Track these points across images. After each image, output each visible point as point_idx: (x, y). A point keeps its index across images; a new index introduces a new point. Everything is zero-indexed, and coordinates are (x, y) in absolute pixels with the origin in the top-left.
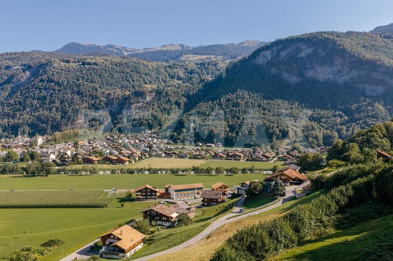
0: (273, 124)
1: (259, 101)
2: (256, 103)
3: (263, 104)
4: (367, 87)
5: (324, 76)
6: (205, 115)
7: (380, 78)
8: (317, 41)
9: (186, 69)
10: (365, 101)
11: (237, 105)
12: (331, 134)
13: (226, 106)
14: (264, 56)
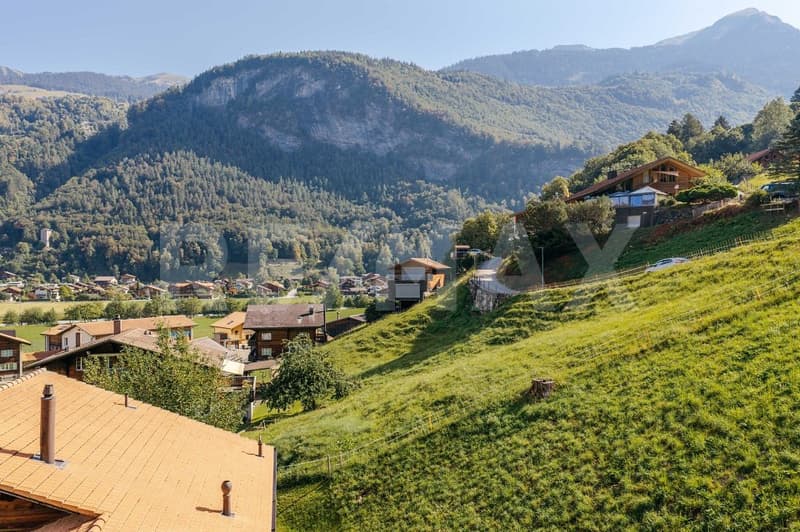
0: (257, 230)
1: (218, 183)
2: (212, 187)
3: (228, 189)
4: (427, 163)
5: (347, 139)
6: (83, 211)
7: (448, 148)
8: (331, 67)
9: (16, 108)
10: (428, 189)
11: (167, 188)
12: (377, 251)
13: (138, 191)
14: (220, 89)
